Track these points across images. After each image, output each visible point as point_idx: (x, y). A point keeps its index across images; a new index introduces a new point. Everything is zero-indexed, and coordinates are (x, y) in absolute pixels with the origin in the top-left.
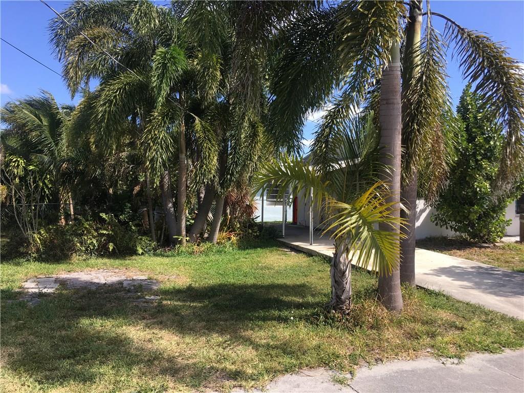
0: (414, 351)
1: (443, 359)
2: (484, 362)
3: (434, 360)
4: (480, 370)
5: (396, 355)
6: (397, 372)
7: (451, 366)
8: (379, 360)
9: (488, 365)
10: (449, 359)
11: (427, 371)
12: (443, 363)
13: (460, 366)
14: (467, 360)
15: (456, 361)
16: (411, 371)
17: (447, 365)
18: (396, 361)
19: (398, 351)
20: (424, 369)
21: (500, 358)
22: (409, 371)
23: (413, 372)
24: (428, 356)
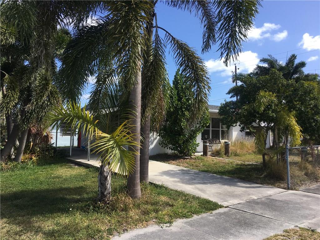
0: (146, 222)
1: (162, 225)
2: (183, 224)
3: (157, 226)
4: (180, 229)
5: (135, 226)
6: (135, 236)
7: (165, 228)
8: (125, 230)
9: (185, 225)
10: (165, 224)
12: (161, 227)
13: (171, 228)
14: (174, 224)
15: (168, 225)
16: (144, 234)
17: (163, 228)
18: (135, 229)
19: (137, 223)
20: (151, 232)
21: (191, 221)
22: (142, 234)
23: (145, 235)
24: (154, 224)
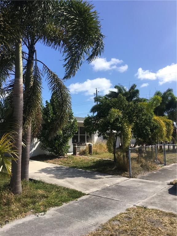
0: (25, 213)
1: (37, 214)
3: (34, 215)
4: (52, 216)
5: (16, 217)
6: (15, 226)
7: (40, 216)
8: (7, 222)
9: (56, 212)
10: (40, 213)
11: (29, 222)
12: (37, 216)
13: (45, 216)
14: (48, 212)
15: (43, 213)
16: (22, 224)
17: (39, 217)
18: (15, 220)
19: (16, 215)
20: (28, 221)
21: (61, 208)
23: (23, 224)
24: (31, 214)
